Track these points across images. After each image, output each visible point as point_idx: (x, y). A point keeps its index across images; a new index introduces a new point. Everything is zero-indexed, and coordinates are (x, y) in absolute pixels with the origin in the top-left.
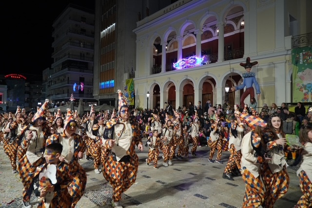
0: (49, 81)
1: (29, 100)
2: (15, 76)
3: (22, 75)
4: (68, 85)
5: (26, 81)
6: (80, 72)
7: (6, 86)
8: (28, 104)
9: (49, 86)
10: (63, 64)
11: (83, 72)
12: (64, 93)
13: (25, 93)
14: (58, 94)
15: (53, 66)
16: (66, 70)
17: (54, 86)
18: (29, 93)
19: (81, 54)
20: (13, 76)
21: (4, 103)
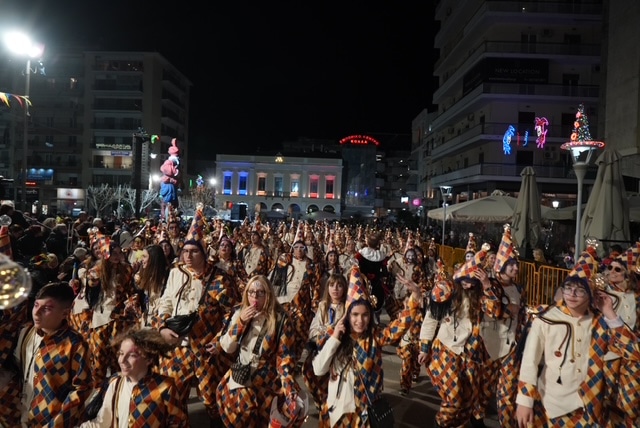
0: (426, 141)
1: (384, 192)
2: (358, 139)
3: (370, 136)
4: (483, 137)
5: (379, 149)
6: (521, 93)
7: (340, 161)
8: (382, 201)
9: (427, 153)
10: (468, 78)
11: (531, 92)
12: (466, 166)
13: (377, 176)
14: (450, 171)
15: (436, 98)
16: (478, 94)
17: (439, 151)
18: (384, 177)
19: (524, 37)
20: (354, 139)
21: (336, 198)
